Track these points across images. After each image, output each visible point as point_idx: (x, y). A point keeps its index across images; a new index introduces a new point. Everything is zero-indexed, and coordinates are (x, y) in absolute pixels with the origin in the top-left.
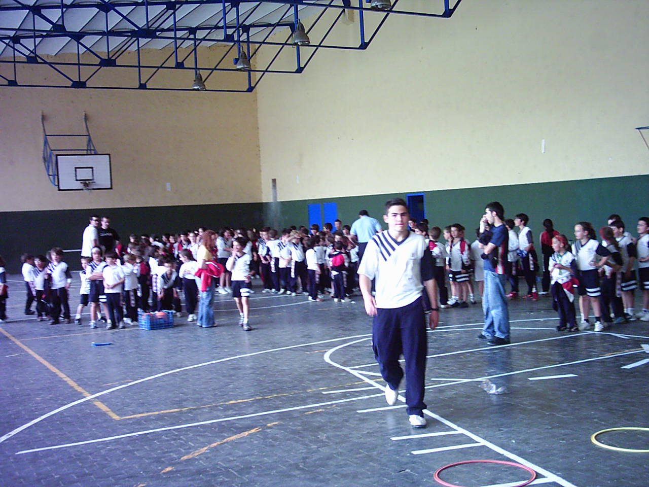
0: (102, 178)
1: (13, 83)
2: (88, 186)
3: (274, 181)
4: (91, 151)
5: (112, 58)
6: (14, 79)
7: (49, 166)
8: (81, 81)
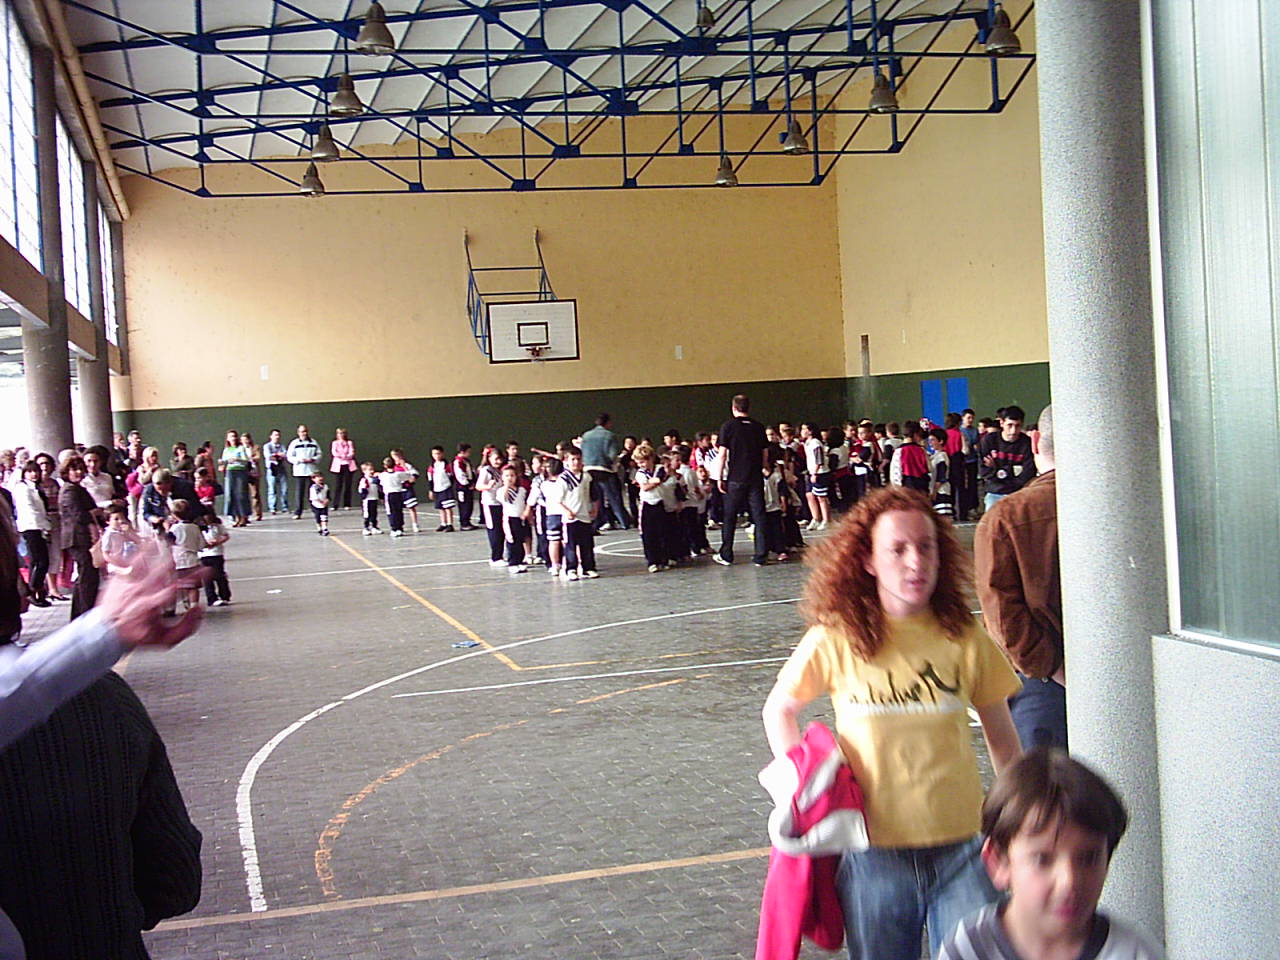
0: (563, 341)
1: (417, 188)
2: (538, 355)
3: (865, 339)
4: (546, 295)
5: (574, 144)
6: (418, 181)
7: (476, 322)
8: (527, 178)
